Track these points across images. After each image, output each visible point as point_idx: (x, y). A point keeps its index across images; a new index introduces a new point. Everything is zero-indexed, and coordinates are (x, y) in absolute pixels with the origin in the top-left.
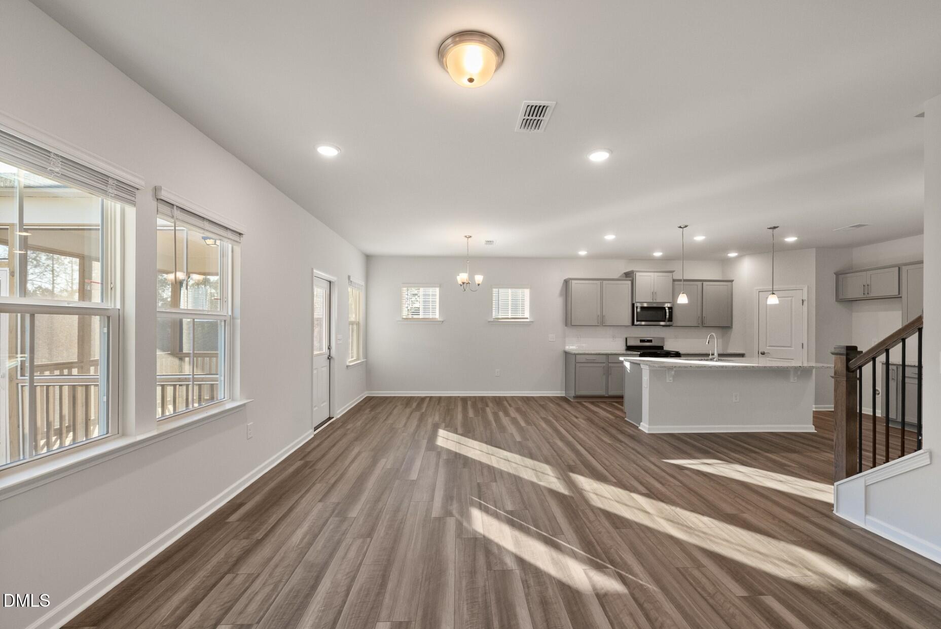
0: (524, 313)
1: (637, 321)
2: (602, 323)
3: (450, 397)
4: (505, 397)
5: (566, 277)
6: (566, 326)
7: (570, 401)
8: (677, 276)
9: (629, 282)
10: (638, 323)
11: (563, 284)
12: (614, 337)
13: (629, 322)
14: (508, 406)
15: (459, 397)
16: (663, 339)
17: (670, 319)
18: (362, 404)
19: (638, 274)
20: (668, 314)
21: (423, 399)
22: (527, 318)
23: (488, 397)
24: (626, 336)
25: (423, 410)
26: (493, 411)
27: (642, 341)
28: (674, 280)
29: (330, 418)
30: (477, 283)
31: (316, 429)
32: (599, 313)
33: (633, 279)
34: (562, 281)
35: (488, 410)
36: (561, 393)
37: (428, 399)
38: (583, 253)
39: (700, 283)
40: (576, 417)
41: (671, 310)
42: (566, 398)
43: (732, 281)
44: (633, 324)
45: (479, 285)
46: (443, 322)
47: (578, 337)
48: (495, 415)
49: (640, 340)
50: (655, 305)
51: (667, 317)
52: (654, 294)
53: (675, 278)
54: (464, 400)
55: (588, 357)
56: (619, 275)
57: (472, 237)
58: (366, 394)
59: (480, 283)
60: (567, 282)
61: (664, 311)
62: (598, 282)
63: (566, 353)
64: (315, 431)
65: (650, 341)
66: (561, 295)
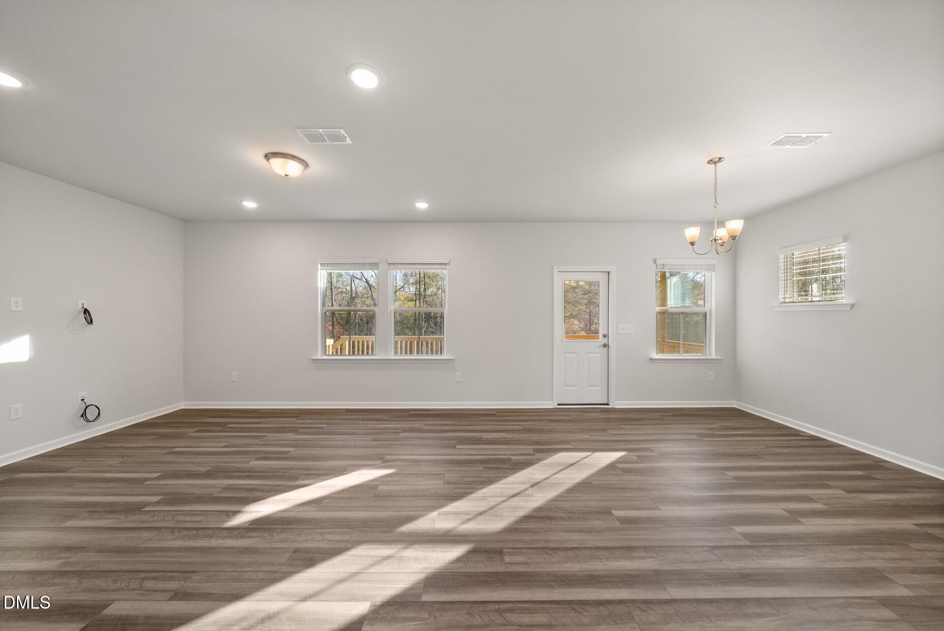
46: (853, 305)
64: (558, 405)
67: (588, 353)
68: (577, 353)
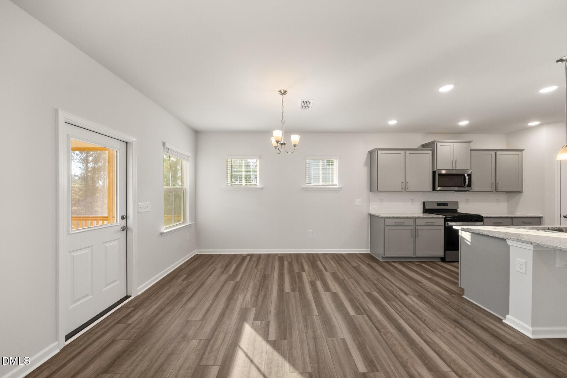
0: (333, 181)
1: (439, 187)
2: (405, 189)
3: (269, 255)
4: (317, 254)
5: (370, 149)
6: (371, 191)
7: (380, 261)
8: (474, 146)
9: (430, 152)
10: (439, 188)
11: (368, 155)
12: (413, 201)
13: (430, 188)
14: (324, 271)
15: (276, 254)
16: (457, 203)
17: (469, 185)
18: (183, 267)
19: (438, 144)
20: (467, 180)
21: (243, 257)
22: (336, 185)
23: (302, 255)
24: (423, 200)
25: (238, 279)
26: (310, 279)
27: (439, 204)
28: (471, 150)
29: (127, 297)
30: (293, 143)
31: (68, 337)
32: (403, 180)
33: (434, 149)
34: (367, 152)
35: (304, 275)
36: (366, 251)
37: (249, 257)
38: (393, 122)
39: (493, 153)
40: (406, 294)
41: (469, 177)
42: (371, 255)
43: (522, 150)
44: (434, 189)
45: (295, 146)
46: (262, 188)
47: (381, 202)
48: (313, 284)
49: (437, 204)
50: (455, 172)
51: (467, 183)
52: (454, 162)
53: (472, 148)
54: (282, 258)
55: (398, 221)
56: (418, 146)
57: (288, 93)
58: (195, 252)
59: (297, 144)
60: (371, 154)
61: (463, 177)
62: (402, 152)
63: (371, 216)
64: (66, 341)
65: (446, 204)
66: (366, 164)
67: (104, 243)
68: (90, 246)
